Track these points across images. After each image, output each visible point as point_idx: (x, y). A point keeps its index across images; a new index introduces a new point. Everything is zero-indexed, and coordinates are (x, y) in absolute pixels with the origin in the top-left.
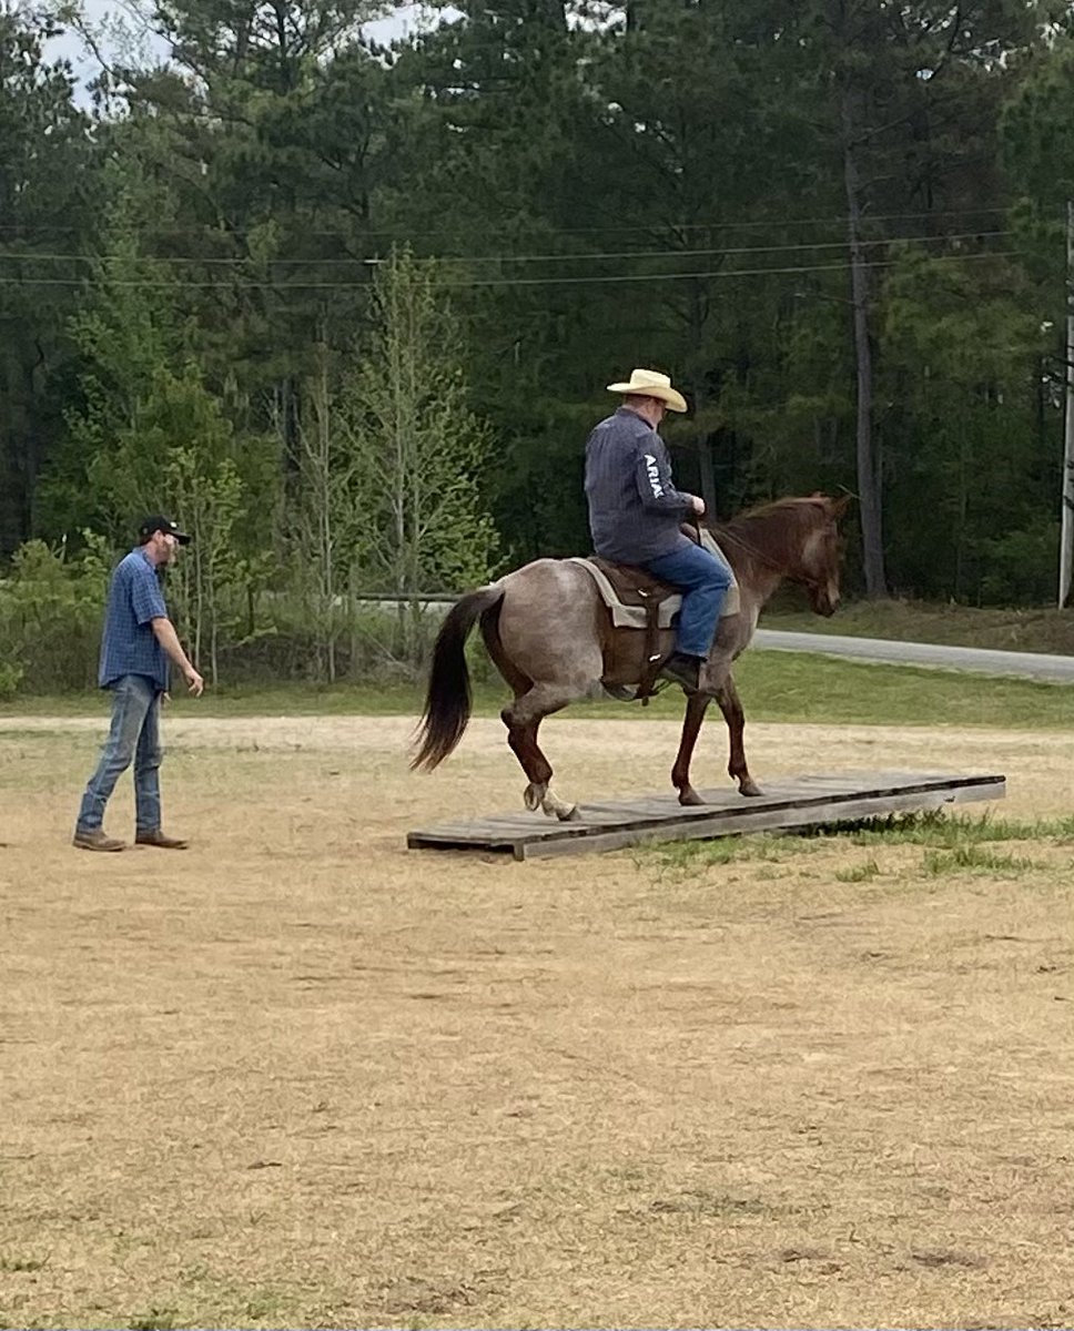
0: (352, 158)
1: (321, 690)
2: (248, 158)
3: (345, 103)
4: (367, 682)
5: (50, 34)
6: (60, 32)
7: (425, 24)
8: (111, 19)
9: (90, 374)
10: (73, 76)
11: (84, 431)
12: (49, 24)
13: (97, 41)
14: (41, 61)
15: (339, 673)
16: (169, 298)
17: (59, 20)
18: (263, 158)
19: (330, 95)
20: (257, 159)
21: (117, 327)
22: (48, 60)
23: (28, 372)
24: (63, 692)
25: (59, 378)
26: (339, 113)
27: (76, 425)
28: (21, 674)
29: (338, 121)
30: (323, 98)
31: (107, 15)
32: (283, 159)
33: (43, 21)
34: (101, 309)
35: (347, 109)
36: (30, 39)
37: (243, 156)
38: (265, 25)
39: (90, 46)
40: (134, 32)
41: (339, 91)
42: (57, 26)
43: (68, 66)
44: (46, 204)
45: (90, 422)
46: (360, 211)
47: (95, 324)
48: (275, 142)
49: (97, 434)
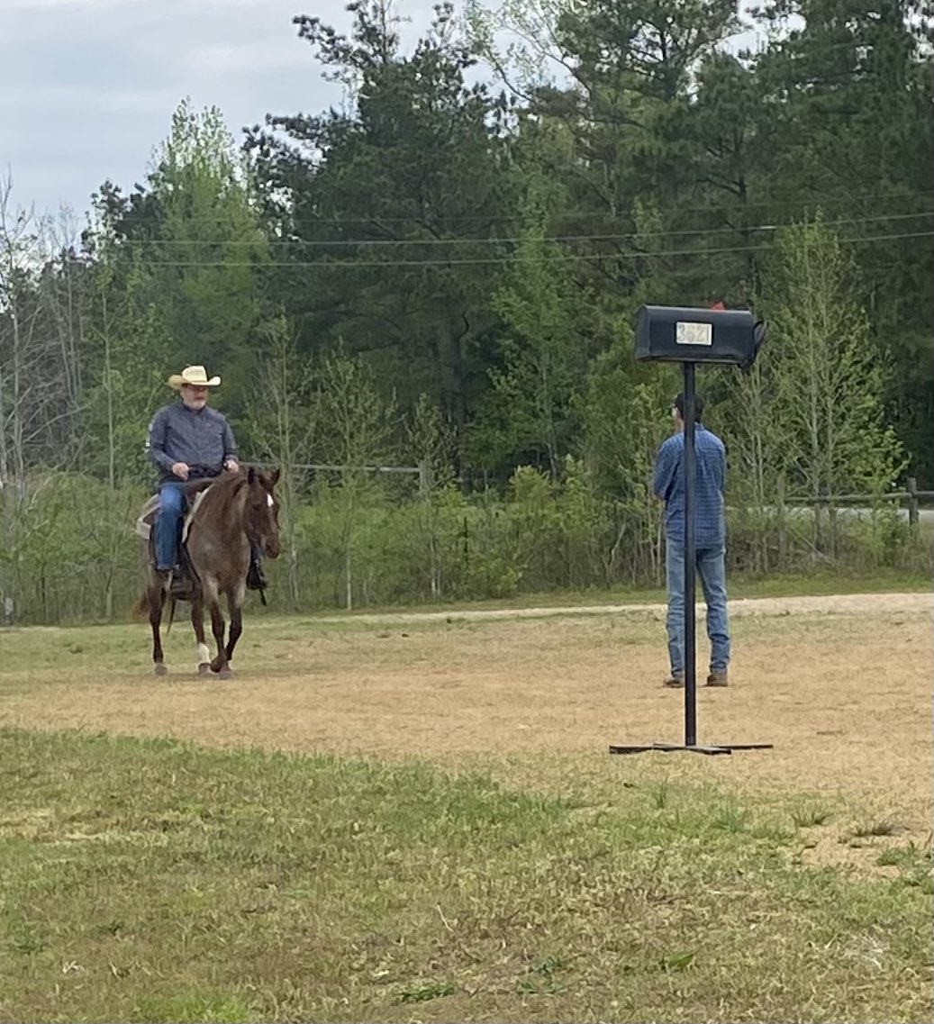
0: (733, 148)
1: (759, 579)
2: (646, 153)
3: (725, 100)
4: (796, 571)
5: (466, 65)
6: (473, 62)
7: (774, 34)
8: (515, 50)
9: (508, 338)
10: (488, 96)
11: (504, 385)
12: (465, 56)
13: (503, 68)
14: (463, 86)
15: (773, 565)
16: (569, 273)
17: (473, 52)
18: (660, 150)
19: (713, 95)
20: (655, 152)
21: (529, 298)
22: (468, 85)
23: (456, 339)
24: (552, 589)
25: (478, 344)
26: (721, 110)
27: (499, 381)
28: (520, 575)
29: (721, 117)
30: (708, 99)
31: (512, 45)
32: (676, 151)
33: (460, 54)
34: (516, 285)
35: (729, 106)
36: (454, 70)
37: (642, 151)
38: (651, 44)
39: (499, 72)
40: (534, 58)
41: (719, 93)
42: (471, 57)
43: (483, 88)
44: (470, 202)
45: (510, 378)
46: (737, 189)
47: (512, 298)
48: (669, 138)
49: (516, 388)
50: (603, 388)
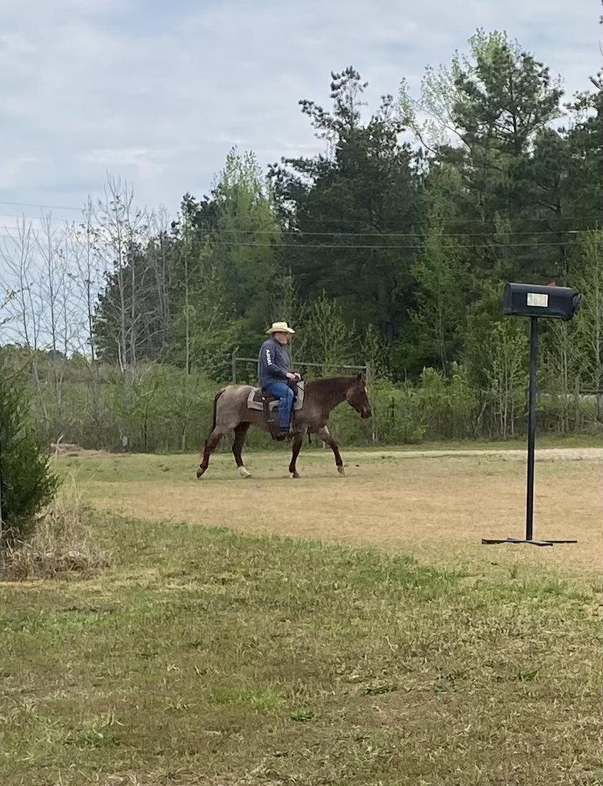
0: (553, 185)
1: (564, 437)
2: (503, 185)
3: (550, 157)
4: (585, 433)
5: (399, 131)
6: (403, 130)
7: (579, 119)
8: (428, 123)
9: (420, 292)
10: (411, 150)
11: (417, 319)
12: (399, 127)
13: (421, 134)
14: (397, 144)
15: (572, 429)
16: (456, 255)
17: (404, 125)
18: (511, 185)
19: (543, 154)
20: (508, 185)
21: (432, 268)
22: (400, 143)
23: (389, 292)
24: (443, 439)
25: (401, 294)
26: (548, 162)
27: (414, 316)
28: (424, 431)
29: (547, 166)
30: (540, 156)
31: (426, 121)
32: (520, 185)
33: (396, 125)
34: (425, 261)
35: (551, 160)
36: (391, 134)
37: (501, 184)
38: (507, 122)
39: (418, 136)
40: (439, 128)
41: (547, 152)
42: (402, 127)
43: (409, 146)
44: (399, 211)
45: (420, 315)
46: (555, 208)
47: (423, 268)
48: (517, 178)
49: (423, 321)
50: (476, 323)
